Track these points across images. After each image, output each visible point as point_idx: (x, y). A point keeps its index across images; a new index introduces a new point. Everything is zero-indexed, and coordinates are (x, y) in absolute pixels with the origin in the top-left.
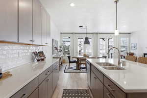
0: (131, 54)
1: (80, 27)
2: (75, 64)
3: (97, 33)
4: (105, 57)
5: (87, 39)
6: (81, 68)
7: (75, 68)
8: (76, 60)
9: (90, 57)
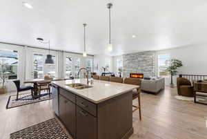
0: (94, 74)
1: (38, 39)
2: (30, 91)
3: (63, 51)
4: (72, 78)
5: (49, 56)
6: (41, 96)
7: (31, 97)
8: (32, 85)
9: (54, 79)
